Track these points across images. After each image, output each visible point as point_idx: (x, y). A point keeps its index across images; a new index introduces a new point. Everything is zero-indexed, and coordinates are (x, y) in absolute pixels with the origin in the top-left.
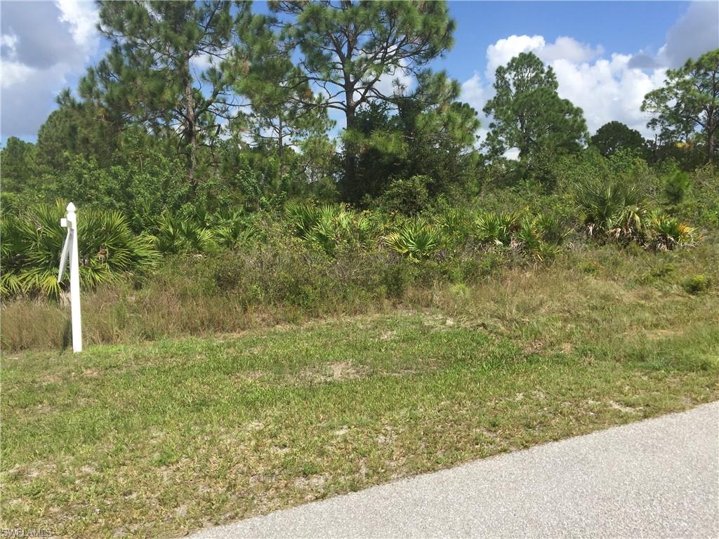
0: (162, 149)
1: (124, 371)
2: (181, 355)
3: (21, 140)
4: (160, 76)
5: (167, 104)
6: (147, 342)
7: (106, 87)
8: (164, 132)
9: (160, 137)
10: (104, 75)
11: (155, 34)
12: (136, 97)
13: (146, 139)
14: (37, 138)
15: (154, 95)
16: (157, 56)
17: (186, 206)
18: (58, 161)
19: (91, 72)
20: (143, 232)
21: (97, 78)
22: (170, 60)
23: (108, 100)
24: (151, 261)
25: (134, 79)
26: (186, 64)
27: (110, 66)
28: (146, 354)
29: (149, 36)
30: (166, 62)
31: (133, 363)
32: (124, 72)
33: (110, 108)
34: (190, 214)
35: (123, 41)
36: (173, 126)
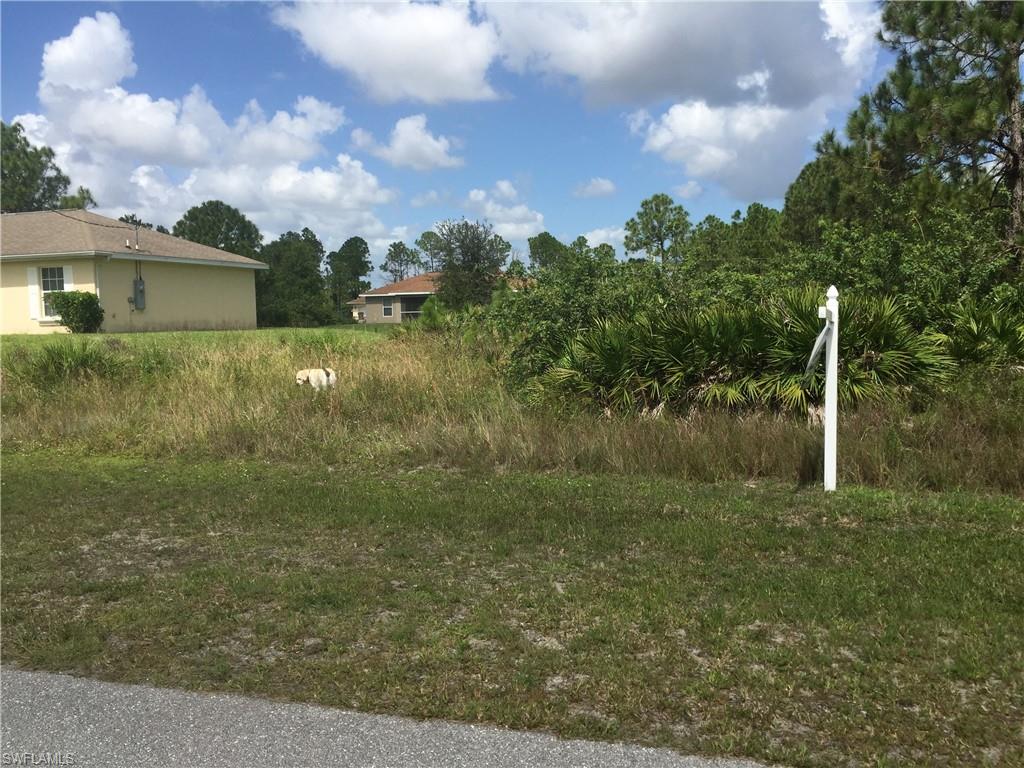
0: (964, 202)
1: (895, 528)
2: (985, 520)
3: (764, 206)
4: (970, 90)
5: (979, 132)
6: (930, 493)
7: (885, 121)
8: (968, 177)
9: (960, 184)
10: (883, 103)
11: (965, 28)
12: (930, 129)
13: (940, 189)
14: (784, 201)
15: (957, 120)
16: (966, 61)
17: (1000, 288)
18: (808, 232)
19: (865, 102)
20: (927, 328)
21: (873, 108)
22: (988, 63)
23: (887, 139)
24: (939, 372)
25: (928, 102)
26: (1014, 63)
27: (892, 88)
28: (928, 509)
29: (956, 32)
30: (981, 68)
31: (909, 519)
32: (913, 94)
33: (888, 150)
34: (1006, 301)
35: (914, 48)
36: (983, 165)
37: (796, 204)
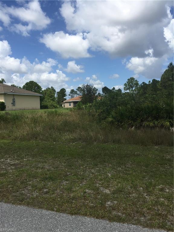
3: (156, 80)
14: (161, 78)
37: (163, 79)
